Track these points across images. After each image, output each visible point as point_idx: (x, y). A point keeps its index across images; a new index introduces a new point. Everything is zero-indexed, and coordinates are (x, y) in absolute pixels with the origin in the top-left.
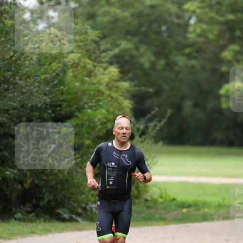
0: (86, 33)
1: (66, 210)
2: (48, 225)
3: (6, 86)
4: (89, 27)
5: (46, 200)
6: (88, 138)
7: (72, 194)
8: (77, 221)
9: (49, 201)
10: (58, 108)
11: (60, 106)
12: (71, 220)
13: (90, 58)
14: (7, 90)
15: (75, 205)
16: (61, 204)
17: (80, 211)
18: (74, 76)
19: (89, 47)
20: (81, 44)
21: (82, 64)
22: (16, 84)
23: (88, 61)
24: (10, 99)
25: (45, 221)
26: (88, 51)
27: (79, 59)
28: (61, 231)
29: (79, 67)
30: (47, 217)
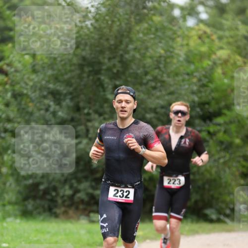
0: (237, 29)
1: (213, 211)
2: (195, 226)
4: (239, 23)
5: (193, 200)
6: (237, 137)
7: (220, 194)
8: (224, 222)
9: (196, 202)
10: (207, 106)
11: (208, 103)
12: (219, 221)
13: (240, 54)
15: (224, 206)
16: (209, 205)
17: (228, 212)
18: (224, 73)
19: (240, 43)
20: (231, 40)
21: (232, 61)
23: (238, 58)
25: (192, 222)
26: (238, 47)
27: (229, 56)
28: (209, 232)
29: (229, 64)
30: (195, 217)
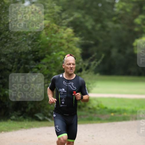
0: (53, 8)
1: (41, 114)
2: (31, 123)
3: (5, 40)
4: (55, 4)
5: (30, 108)
6: (55, 71)
7: (45, 104)
8: (48, 121)
9: (31, 109)
10: (37, 53)
11: (38, 51)
12: (44, 120)
13: (55, 23)
14: (6, 42)
15: (47, 111)
16: (38, 111)
17: (50, 115)
18: (47, 34)
19: (55, 16)
20: (50, 14)
21: (51, 27)
22: (11, 39)
23: (55, 25)
24: (8, 48)
25: (29, 121)
26: (54, 19)
27: (49, 24)
28: (39, 126)
29: (49, 29)
30: (30, 118)
